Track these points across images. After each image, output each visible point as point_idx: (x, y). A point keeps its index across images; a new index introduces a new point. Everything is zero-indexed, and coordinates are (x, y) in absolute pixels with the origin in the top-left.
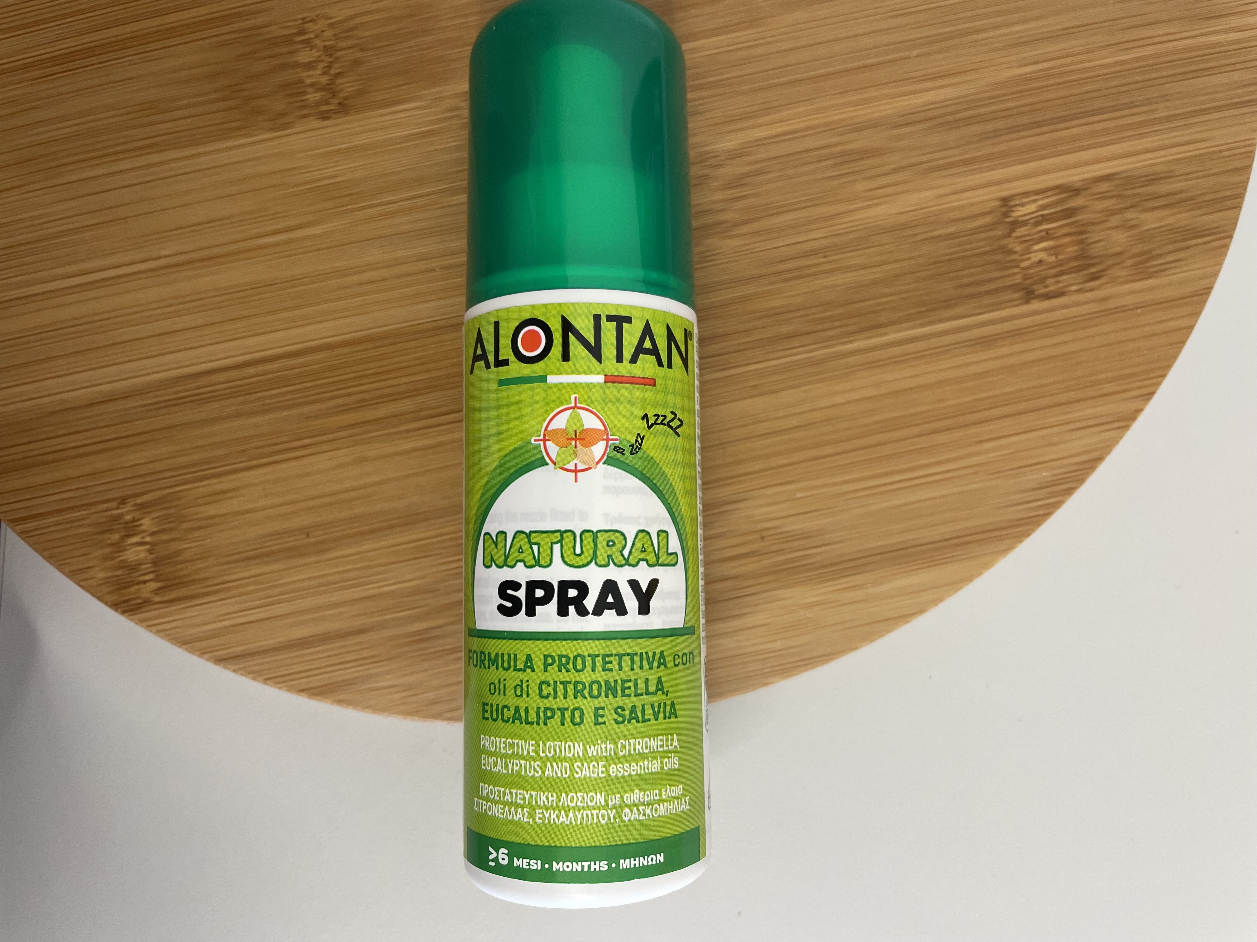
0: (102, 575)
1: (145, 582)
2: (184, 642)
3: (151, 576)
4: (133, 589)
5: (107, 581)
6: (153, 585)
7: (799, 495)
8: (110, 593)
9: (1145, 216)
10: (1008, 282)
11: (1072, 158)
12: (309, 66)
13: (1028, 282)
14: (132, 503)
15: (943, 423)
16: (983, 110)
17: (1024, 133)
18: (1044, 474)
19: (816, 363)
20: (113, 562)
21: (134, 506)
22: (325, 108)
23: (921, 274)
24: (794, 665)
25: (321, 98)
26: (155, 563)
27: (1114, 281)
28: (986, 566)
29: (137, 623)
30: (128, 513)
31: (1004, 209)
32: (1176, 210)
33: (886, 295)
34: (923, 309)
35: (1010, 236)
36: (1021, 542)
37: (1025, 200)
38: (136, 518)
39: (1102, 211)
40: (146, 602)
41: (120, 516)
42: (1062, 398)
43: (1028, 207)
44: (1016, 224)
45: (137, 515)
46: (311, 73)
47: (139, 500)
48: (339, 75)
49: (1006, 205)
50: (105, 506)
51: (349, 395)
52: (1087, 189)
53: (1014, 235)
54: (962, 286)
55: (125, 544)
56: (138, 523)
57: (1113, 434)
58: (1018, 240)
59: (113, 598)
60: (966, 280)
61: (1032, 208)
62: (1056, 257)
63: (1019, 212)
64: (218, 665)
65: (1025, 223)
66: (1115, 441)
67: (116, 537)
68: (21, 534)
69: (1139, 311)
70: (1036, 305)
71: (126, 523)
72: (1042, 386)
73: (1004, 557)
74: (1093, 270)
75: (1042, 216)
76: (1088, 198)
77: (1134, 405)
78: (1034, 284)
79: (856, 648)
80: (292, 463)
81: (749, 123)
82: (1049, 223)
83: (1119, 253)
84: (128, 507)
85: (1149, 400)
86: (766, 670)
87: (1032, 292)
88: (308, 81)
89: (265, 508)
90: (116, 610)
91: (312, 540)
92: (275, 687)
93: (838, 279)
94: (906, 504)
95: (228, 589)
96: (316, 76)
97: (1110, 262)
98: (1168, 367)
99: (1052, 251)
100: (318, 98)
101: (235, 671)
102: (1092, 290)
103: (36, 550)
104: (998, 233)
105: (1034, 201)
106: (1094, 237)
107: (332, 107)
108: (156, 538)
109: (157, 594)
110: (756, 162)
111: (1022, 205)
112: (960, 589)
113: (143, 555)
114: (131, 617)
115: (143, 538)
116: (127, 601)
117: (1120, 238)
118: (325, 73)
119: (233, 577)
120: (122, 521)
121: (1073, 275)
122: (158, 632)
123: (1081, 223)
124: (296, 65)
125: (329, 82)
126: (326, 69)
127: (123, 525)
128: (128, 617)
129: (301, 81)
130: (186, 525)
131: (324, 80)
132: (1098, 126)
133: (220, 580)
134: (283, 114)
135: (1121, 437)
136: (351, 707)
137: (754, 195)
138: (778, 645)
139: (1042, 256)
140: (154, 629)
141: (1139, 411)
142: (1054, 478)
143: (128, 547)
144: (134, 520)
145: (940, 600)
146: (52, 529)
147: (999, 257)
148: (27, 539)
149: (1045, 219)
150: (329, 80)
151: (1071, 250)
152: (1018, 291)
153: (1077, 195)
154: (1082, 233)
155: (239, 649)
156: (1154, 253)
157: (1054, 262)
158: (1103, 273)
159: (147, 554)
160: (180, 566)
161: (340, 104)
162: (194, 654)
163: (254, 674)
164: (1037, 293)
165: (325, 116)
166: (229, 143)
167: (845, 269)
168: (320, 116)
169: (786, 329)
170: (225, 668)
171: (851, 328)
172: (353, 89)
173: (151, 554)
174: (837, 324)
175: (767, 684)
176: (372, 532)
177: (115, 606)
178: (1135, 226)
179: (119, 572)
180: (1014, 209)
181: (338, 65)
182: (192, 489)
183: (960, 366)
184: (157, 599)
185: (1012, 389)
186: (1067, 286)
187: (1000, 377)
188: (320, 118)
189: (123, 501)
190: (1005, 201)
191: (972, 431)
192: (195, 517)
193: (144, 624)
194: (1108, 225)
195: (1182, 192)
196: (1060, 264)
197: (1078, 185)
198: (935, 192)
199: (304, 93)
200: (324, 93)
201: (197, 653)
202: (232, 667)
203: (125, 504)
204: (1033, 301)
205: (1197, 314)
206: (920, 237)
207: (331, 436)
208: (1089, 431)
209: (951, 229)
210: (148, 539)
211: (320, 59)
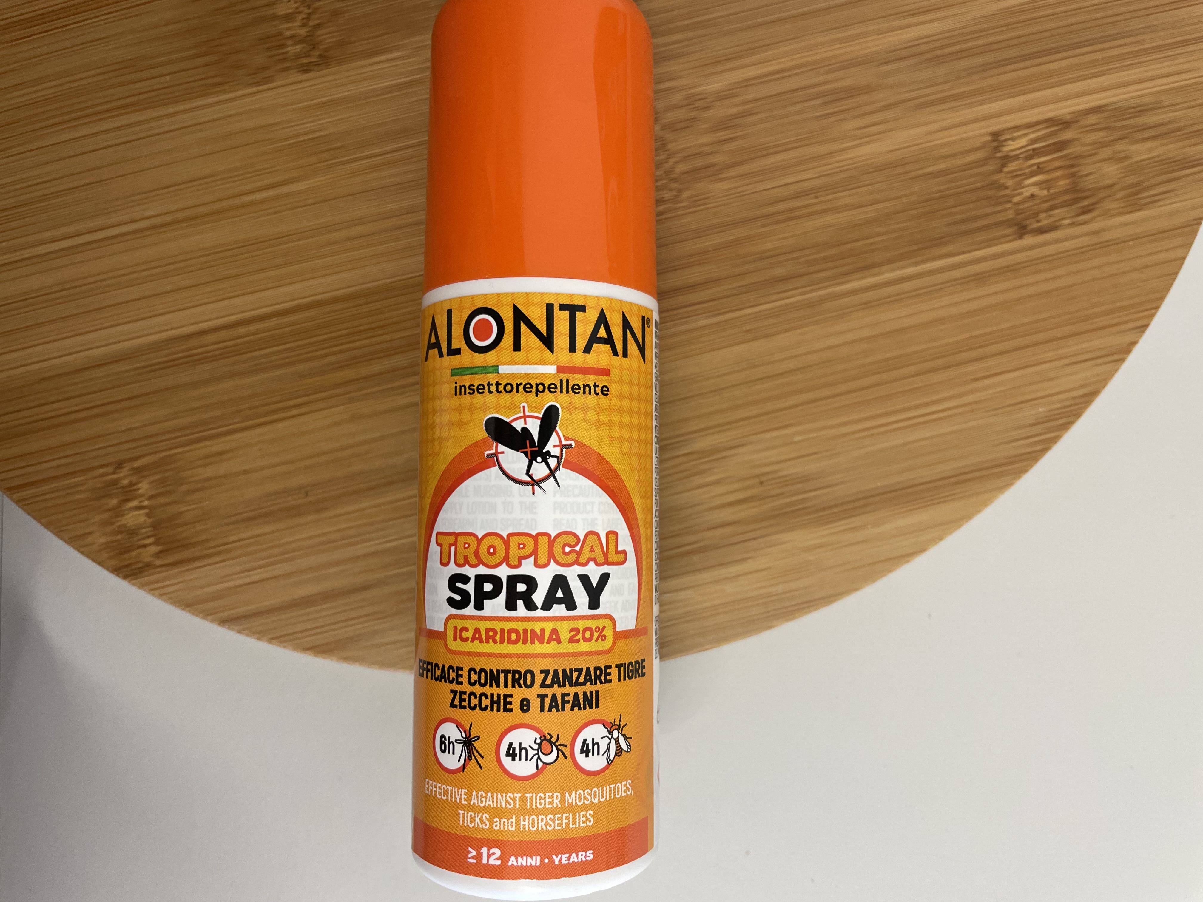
0: (103, 540)
1: (145, 546)
2: (187, 605)
3: (151, 540)
4: (134, 553)
5: (107, 546)
6: (154, 549)
7: (797, 438)
8: (110, 558)
9: (1134, 148)
10: (1000, 218)
11: (1061, 91)
12: (289, 18)
13: (1020, 217)
14: (127, 468)
15: (940, 362)
16: (971, 44)
17: (1012, 67)
18: (1041, 410)
19: (811, 305)
20: (114, 527)
21: (129, 470)
22: (305, 61)
23: (914, 212)
24: (796, 608)
25: (301, 50)
26: (155, 526)
27: (1108, 214)
28: (985, 504)
29: (139, 588)
30: (125, 477)
31: (995, 144)
32: (1166, 141)
33: (879, 234)
34: (915, 248)
35: (1001, 171)
36: (1019, 477)
37: (1015, 134)
38: (134, 482)
39: (1093, 143)
40: (148, 566)
41: (116, 482)
42: (1056, 333)
43: (1018, 141)
44: (1007, 159)
45: (134, 479)
46: (290, 25)
47: (136, 464)
48: (318, 26)
49: (997, 140)
50: (101, 471)
51: (342, 352)
52: (1076, 122)
53: (1006, 170)
54: (954, 223)
55: (123, 508)
56: (135, 487)
57: (1109, 367)
58: (1009, 175)
59: (114, 563)
60: (959, 217)
61: (1023, 141)
62: (1048, 191)
63: (1011, 147)
64: (223, 626)
65: (1016, 157)
66: (1111, 375)
67: (114, 502)
68: (18, 502)
69: (1131, 243)
70: (1029, 240)
71: (123, 487)
72: (1036, 322)
73: (1003, 493)
74: (1086, 203)
75: (1033, 149)
76: (1079, 131)
77: (1128, 338)
78: (1026, 219)
79: (857, 589)
80: (287, 423)
81: (737, 63)
82: (1040, 157)
83: (1112, 186)
84: (124, 472)
85: (1143, 332)
86: (768, 614)
87: (1024, 227)
88: (288, 33)
89: (262, 468)
90: (118, 575)
91: (310, 499)
92: (279, 646)
93: (830, 219)
94: (904, 444)
95: (229, 551)
96: (295, 28)
97: (1102, 195)
98: (1162, 299)
99: (1044, 185)
100: (299, 50)
101: (239, 632)
102: (1085, 223)
103: (35, 518)
104: (990, 168)
105: (1025, 135)
106: (1086, 170)
107: (312, 60)
108: (153, 502)
109: (158, 558)
110: (745, 103)
111: (1013, 139)
112: (960, 526)
113: (142, 519)
114: (134, 581)
115: (141, 502)
116: (127, 566)
117: (1111, 170)
118: (303, 25)
119: (233, 538)
120: (118, 486)
121: (1066, 209)
122: (161, 596)
123: (1073, 156)
124: (275, 17)
125: (308, 34)
126: (305, 21)
127: (120, 490)
128: (129, 582)
129: (280, 34)
130: (184, 488)
131: (303, 32)
132: (1087, 58)
133: (220, 541)
134: (265, 68)
135: (1116, 371)
136: (358, 664)
137: (742, 137)
138: (780, 588)
139: (1034, 190)
140: (156, 592)
141: (1134, 343)
142: (1052, 413)
143: (126, 512)
144: (131, 484)
145: (940, 538)
146: (48, 496)
147: (990, 193)
148: (24, 507)
149: (1036, 153)
150: (308, 32)
151: (1063, 183)
152: (1010, 227)
153: (1067, 128)
154: (1072, 166)
155: (242, 610)
156: (1145, 184)
157: (1046, 196)
158: (1095, 206)
159: (146, 518)
160: (181, 529)
161: (320, 56)
162: (197, 616)
163: (259, 634)
164: (1029, 228)
165: (306, 69)
166: (210, 100)
167: (837, 210)
168: (301, 69)
169: (780, 271)
170: (229, 628)
171: (845, 269)
172: (334, 40)
173: (150, 518)
174: (830, 265)
175: (769, 628)
176: (370, 489)
177: (116, 571)
178: (1126, 158)
179: (119, 537)
180: (1005, 143)
181: (317, 16)
182: (188, 451)
183: (956, 304)
184: (158, 562)
185: (1007, 325)
186: (1059, 220)
187: (994, 314)
188: (299, 71)
189: (119, 465)
190: (996, 135)
191: (970, 368)
192: (192, 479)
193: (146, 588)
194: (1099, 157)
195: (1170, 122)
196: (1052, 197)
197: (1068, 117)
198: (925, 129)
199: (283, 46)
200: (304, 45)
201: (201, 615)
202: (236, 628)
203: (121, 468)
204: (1026, 236)
205: (1188, 246)
206: (912, 175)
207: (324, 394)
208: (1082, 365)
209: (942, 166)
210: (146, 503)
211: (298, 10)
